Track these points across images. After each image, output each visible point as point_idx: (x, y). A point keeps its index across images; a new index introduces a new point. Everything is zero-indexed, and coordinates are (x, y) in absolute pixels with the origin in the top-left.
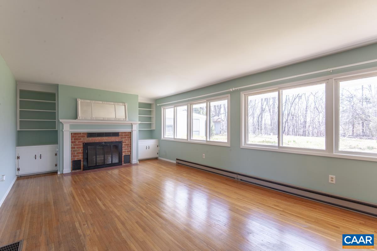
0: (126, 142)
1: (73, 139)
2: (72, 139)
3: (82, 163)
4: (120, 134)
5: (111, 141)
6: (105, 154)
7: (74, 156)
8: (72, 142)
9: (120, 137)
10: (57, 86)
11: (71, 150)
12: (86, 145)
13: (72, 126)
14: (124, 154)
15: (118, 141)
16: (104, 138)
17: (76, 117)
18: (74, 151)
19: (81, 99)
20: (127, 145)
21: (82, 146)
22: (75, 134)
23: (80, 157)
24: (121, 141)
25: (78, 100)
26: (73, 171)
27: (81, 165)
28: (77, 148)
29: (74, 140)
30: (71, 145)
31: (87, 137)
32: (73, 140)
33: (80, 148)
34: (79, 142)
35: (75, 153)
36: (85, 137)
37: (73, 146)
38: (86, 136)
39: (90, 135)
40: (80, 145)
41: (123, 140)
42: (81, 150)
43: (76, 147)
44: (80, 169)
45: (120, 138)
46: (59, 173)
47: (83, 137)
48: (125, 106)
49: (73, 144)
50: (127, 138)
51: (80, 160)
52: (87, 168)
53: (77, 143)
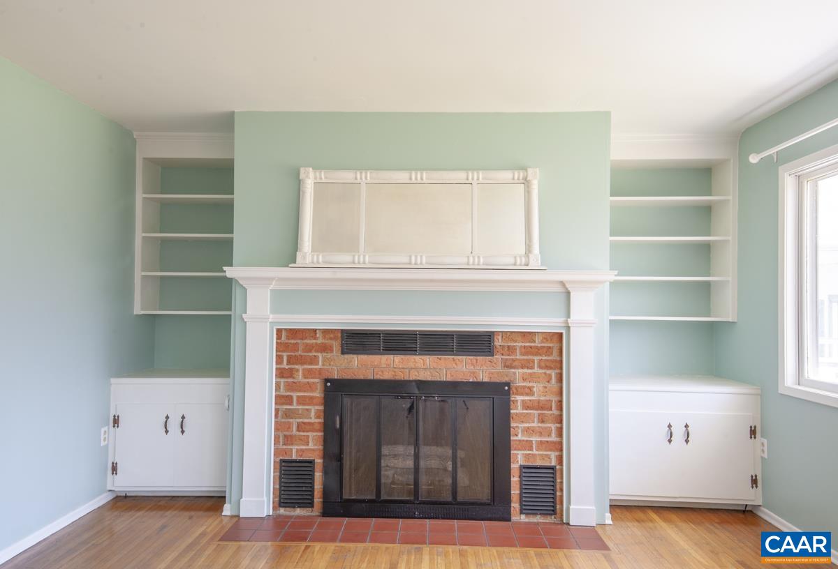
0: (530, 391)
1: (285, 355)
2: (279, 359)
3: (318, 476)
4: (498, 342)
5: (449, 379)
6: (421, 441)
7: (289, 440)
8: (281, 373)
9: (498, 357)
11: (277, 411)
12: (336, 390)
13: (282, 299)
14: (519, 458)
15: (486, 380)
16: (417, 358)
17: (290, 256)
18: (287, 414)
19: (316, 168)
20: (540, 406)
21: (318, 394)
22: (293, 333)
23: (311, 447)
24: (505, 379)
25: (302, 177)
26: (282, 511)
27: (312, 484)
28: (301, 401)
29: (289, 363)
30: (278, 385)
31: (343, 353)
32: (285, 365)
33: (310, 400)
34: (309, 373)
35: (289, 427)
36: (332, 351)
37: (283, 392)
38: (336, 345)
39: (357, 341)
40: (310, 387)
41: (517, 376)
42: (314, 414)
43: (295, 395)
44: (310, 504)
45: (499, 368)
46: (227, 510)
47: (324, 348)
48: (526, 182)
49: (282, 380)
50: (536, 370)
51: (311, 462)
52: (338, 507)
53: (300, 377)
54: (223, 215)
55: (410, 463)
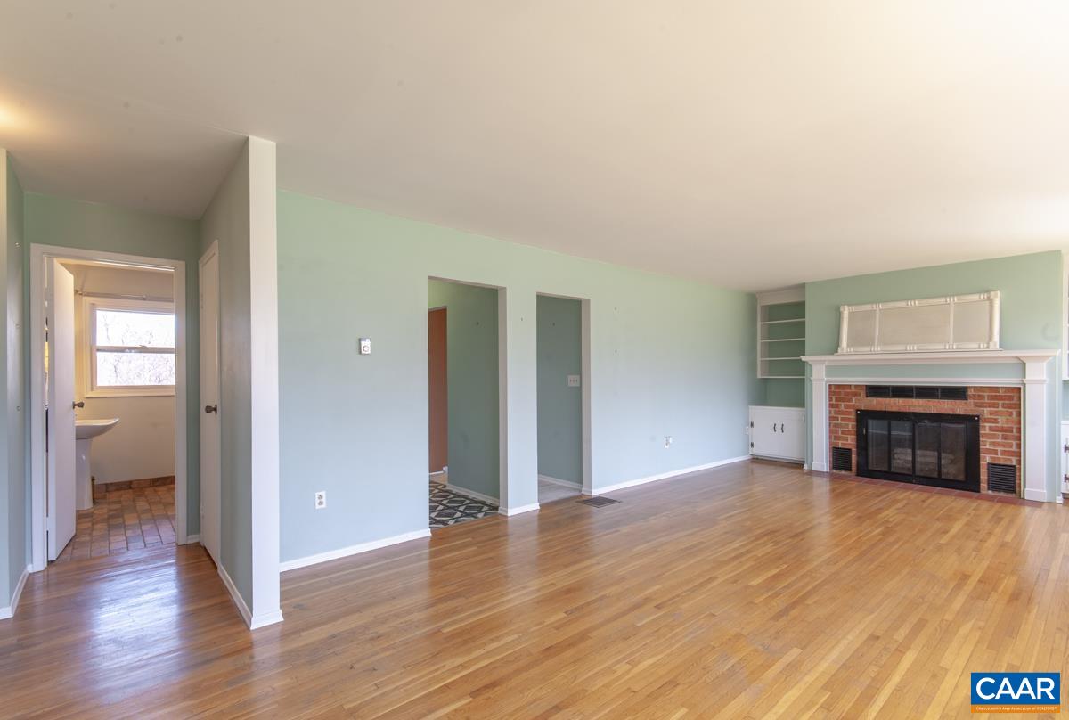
0: (996, 421)
1: (834, 397)
2: (831, 399)
3: (854, 457)
4: (971, 392)
5: (936, 412)
6: (917, 446)
7: (837, 438)
8: (831, 406)
9: (971, 401)
10: (801, 287)
11: (830, 424)
12: (863, 417)
13: (831, 370)
14: (986, 460)
15: (962, 413)
16: (914, 400)
17: (834, 349)
18: (836, 426)
19: (849, 305)
20: (1003, 430)
21: (853, 416)
22: (838, 386)
23: (850, 442)
24: (976, 414)
25: (841, 310)
26: (834, 471)
27: (850, 460)
28: (843, 420)
29: (836, 400)
30: (830, 412)
31: (867, 396)
32: (834, 402)
33: (849, 420)
34: (846, 406)
35: (837, 432)
36: (860, 395)
37: (833, 415)
38: (863, 393)
39: (874, 391)
40: (849, 413)
41: (986, 412)
42: (851, 426)
43: (840, 417)
44: (850, 470)
45: (972, 407)
46: (806, 467)
47: (855, 394)
48: (991, 301)
49: (833, 410)
50: (1000, 408)
51: (850, 450)
52: (865, 472)
53: (842, 408)
54: (800, 329)
55: (910, 458)
